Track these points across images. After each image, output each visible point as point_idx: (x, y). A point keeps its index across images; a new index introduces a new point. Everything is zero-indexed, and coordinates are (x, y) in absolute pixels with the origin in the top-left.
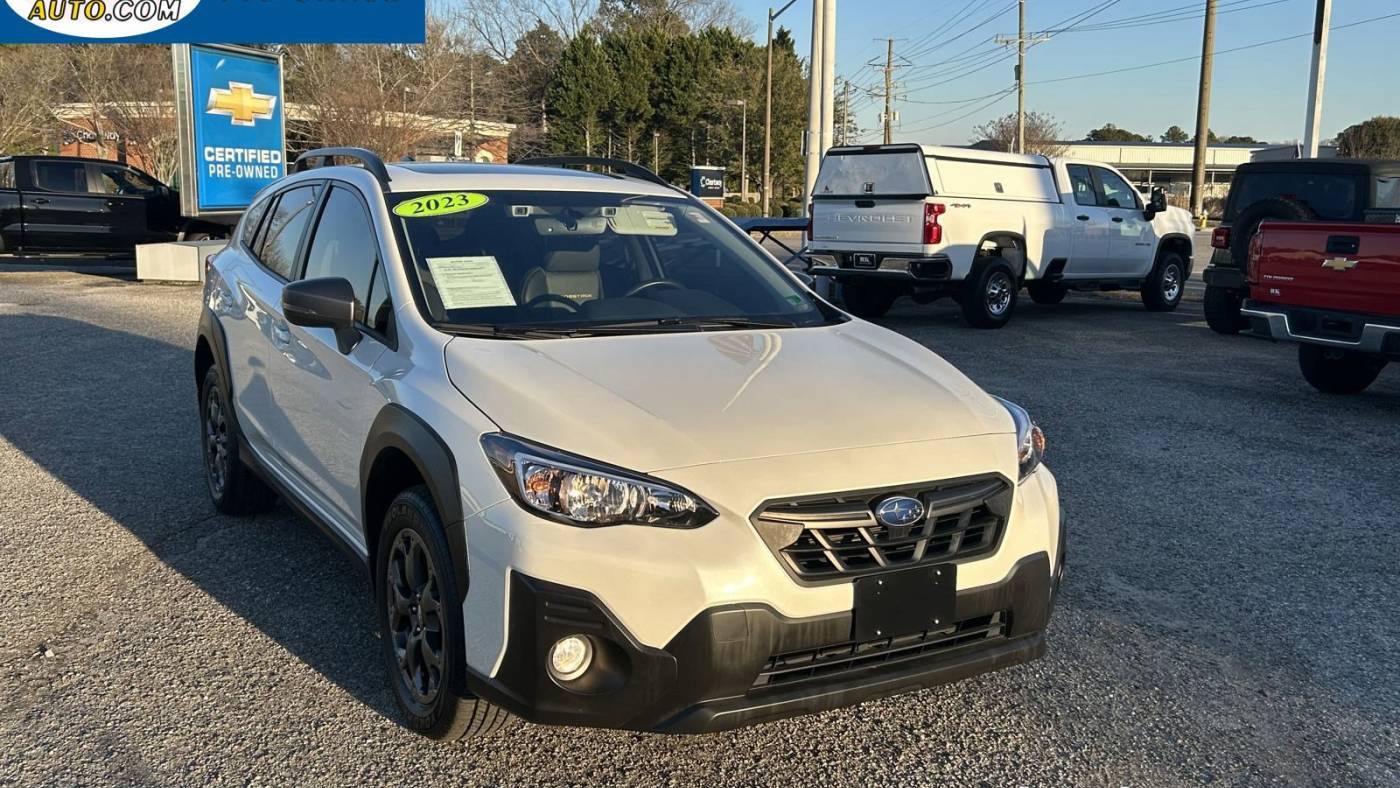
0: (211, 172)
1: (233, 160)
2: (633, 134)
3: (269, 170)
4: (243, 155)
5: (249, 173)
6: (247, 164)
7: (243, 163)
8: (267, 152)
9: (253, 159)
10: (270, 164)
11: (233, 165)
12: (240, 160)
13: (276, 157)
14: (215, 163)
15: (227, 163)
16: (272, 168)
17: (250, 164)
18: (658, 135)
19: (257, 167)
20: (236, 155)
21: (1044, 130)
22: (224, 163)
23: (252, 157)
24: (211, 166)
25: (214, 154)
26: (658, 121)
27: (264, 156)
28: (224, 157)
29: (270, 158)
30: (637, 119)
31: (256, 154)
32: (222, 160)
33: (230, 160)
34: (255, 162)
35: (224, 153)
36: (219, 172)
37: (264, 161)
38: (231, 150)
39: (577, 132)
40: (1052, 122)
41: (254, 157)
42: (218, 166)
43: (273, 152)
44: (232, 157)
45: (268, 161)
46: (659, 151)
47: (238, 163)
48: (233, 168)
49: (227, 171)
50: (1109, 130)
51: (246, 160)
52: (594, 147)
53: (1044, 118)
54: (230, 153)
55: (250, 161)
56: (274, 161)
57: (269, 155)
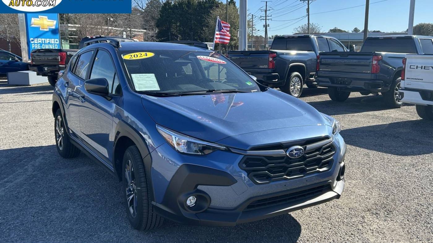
0: (33, 47)
1: (41, 43)
3: (55, 46)
4: (45, 41)
5: (47, 47)
6: (47, 44)
7: (45, 44)
8: (54, 40)
9: (48, 42)
10: (55, 44)
12: (43, 42)
13: (57, 41)
15: (39, 44)
16: (56, 45)
17: (48, 44)
19: (50, 45)
21: (316, 29)
22: (37, 44)
23: (48, 41)
24: (33, 45)
25: (34, 41)
27: (52, 41)
29: (55, 42)
31: (50, 40)
32: (37, 42)
34: (49, 43)
35: (38, 40)
36: (36, 47)
37: (52, 43)
38: (40, 39)
40: (318, 26)
45: (54, 43)
47: (43, 44)
48: (41, 45)
49: (39, 47)
50: (335, 29)
53: (316, 25)
56: (56, 43)
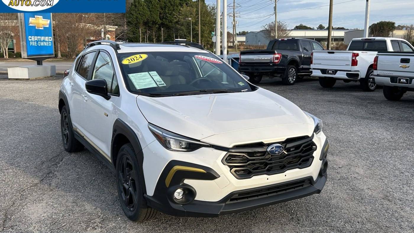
0: (31, 44)
1: (37, 40)
2: (155, 29)
4: (40, 38)
5: (42, 44)
7: (40, 41)
10: (49, 41)
11: (37, 42)
13: (50, 39)
14: (32, 41)
16: (49, 42)
18: (163, 29)
19: (45, 42)
20: (38, 38)
21: (283, 26)
22: (34, 41)
24: (31, 42)
25: (31, 38)
26: (163, 25)
27: (46, 39)
28: (34, 39)
30: (156, 24)
31: (44, 38)
32: (34, 40)
33: (36, 40)
36: (33, 44)
38: (36, 37)
39: (137, 29)
40: (285, 24)
41: (44, 39)
42: (33, 42)
43: (49, 37)
44: (37, 39)
46: (163, 34)
47: (39, 41)
48: (37, 43)
49: (36, 44)
50: (301, 26)
51: (41, 40)
52: (142, 33)
53: (283, 23)
54: (36, 38)
55: (42, 40)
57: (48, 38)
